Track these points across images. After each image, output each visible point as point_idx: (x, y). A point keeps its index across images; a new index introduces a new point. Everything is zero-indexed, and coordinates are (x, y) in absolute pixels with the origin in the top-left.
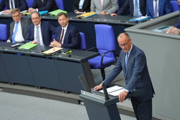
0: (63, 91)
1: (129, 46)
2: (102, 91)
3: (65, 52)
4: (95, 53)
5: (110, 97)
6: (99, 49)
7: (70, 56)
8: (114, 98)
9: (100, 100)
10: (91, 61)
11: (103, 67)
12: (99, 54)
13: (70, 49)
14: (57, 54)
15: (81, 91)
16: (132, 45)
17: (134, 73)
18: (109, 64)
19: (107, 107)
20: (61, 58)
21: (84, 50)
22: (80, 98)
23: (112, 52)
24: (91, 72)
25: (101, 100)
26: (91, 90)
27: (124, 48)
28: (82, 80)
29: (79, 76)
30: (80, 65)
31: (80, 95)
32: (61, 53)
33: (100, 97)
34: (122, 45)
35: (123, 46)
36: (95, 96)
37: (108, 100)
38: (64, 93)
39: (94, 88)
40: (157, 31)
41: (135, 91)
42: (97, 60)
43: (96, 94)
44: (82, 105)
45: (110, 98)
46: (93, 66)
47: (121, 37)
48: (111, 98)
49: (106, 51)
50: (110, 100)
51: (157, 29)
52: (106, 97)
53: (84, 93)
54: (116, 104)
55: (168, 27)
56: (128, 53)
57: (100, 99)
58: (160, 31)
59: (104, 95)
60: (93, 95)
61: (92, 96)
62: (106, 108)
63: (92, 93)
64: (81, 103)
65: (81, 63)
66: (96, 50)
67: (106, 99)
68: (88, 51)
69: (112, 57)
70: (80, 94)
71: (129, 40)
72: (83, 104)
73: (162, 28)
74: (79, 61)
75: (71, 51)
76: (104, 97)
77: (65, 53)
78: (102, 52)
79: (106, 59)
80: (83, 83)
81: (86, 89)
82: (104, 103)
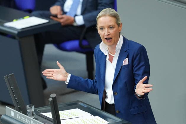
28: (10, 86)
29: (6, 76)
31: (3, 116)
36: (34, 122)
60: (30, 120)
61: (28, 122)
74: (14, 34)
80: (12, 91)
81: (18, 106)
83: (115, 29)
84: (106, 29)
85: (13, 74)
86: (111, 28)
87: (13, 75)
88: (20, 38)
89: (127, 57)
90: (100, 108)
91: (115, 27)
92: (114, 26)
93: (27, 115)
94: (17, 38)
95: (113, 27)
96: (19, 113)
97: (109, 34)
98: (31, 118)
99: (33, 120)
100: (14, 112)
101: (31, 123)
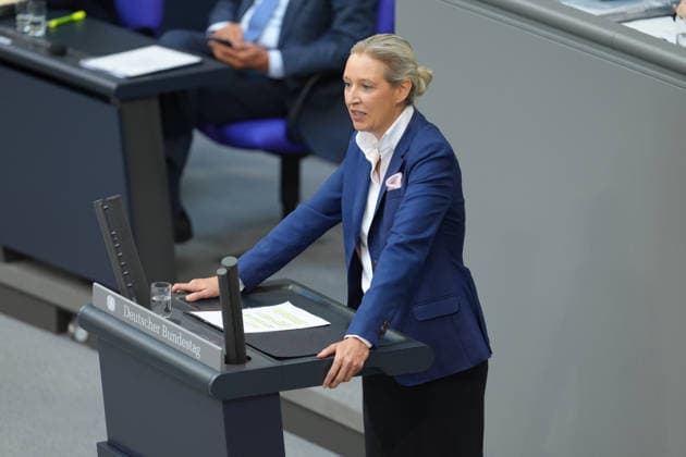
2: (215, 317)
5: (249, 352)
7: (59, 52)
15: (96, 284)
19: (225, 402)
25: (198, 355)
28: (109, 228)
29: (99, 202)
30: (109, 114)
31: (85, 310)
32: (15, 26)
33: (196, 342)
36: (171, 329)
37: (235, 369)
41: (401, 343)
44: (73, 338)
45: (249, 359)
48: (258, 361)
50: (249, 366)
52: (227, 348)
53: (108, 300)
54: (278, 394)
57: (196, 351)
59: (222, 338)
60: (159, 322)
61: (154, 328)
62: (218, 410)
64: (71, 328)
67: (227, 360)
72: (82, 333)
74: (108, 89)
75: (79, 15)
76: (220, 348)
80: (115, 242)
81: (127, 283)
82: (214, 378)
83: (375, 93)
84: (354, 87)
85: (118, 196)
86: (366, 87)
87: (117, 199)
88: (124, 101)
89: (400, 171)
91: (376, 88)
92: (376, 84)
93: (150, 309)
94: (114, 100)
95: (371, 87)
96: (128, 301)
97: (357, 103)
98: (164, 319)
99: (166, 324)
100: (116, 298)
101: (161, 333)
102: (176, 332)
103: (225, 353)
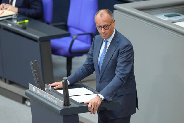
0: (4, 80)
1: (110, 30)
2: (61, 92)
3: (18, 21)
4: (64, 32)
5: (70, 103)
6: (71, 27)
7: (24, 28)
8: (76, 106)
9: (55, 105)
10: (55, 42)
11: (71, 55)
12: (69, 35)
13: (27, 18)
14: (5, 20)
15: (30, 84)
16: (115, 30)
17: (117, 74)
18: (80, 53)
19: (64, 116)
20: (11, 28)
21: (48, 23)
22: (25, 95)
23: (89, 36)
24: (51, 58)
25: (57, 104)
26: (45, 86)
27: (104, 32)
28: (34, 69)
29: (31, 62)
30: (37, 45)
31: (27, 91)
32: (12, 21)
33: (56, 100)
34: (101, 27)
35: (103, 28)
36: (49, 96)
37: (66, 107)
38: (3, 82)
39: (49, 85)
40: (162, 18)
42: (64, 43)
43: (51, 94)
44: (27, 105)
45: (70, 105)
46: (55, 51)
47: (101, 15)
48: (73, 105)
49: (80, 32)
50: (70, 107)
51: (163, 16)
52: (64, 101)
53: (33, 88)
54: (78, 114)
55: (180, 15)
56: (107, 42)
57: (56, 102)
58: (167, 19)
59: (63, 99)
61: (45, 96)
63: (45, 91)
64: (26, 102)
65: (38, 41)
66: (66, 27)
67: (64, 105)
68: (55, 26)
69: (87, 43)
70: (28, 88)
71: (112, 22)
72: (29, 104)
73: (171, 15)
74: (37, 38)
75: (27, 21)
76: (62, 102)
77: (18, 23)
78: (74, 32)
79: (79, 45)
80: (35, 73)
81: (38, 84)
82: (61, 109)
85: (36, 60)
90: (96, 90)
96: (38, 88)
98: (48, 94)
100: (35, 88)
101: (47, 97)
102: (51, 97)
103: (64, 103)
